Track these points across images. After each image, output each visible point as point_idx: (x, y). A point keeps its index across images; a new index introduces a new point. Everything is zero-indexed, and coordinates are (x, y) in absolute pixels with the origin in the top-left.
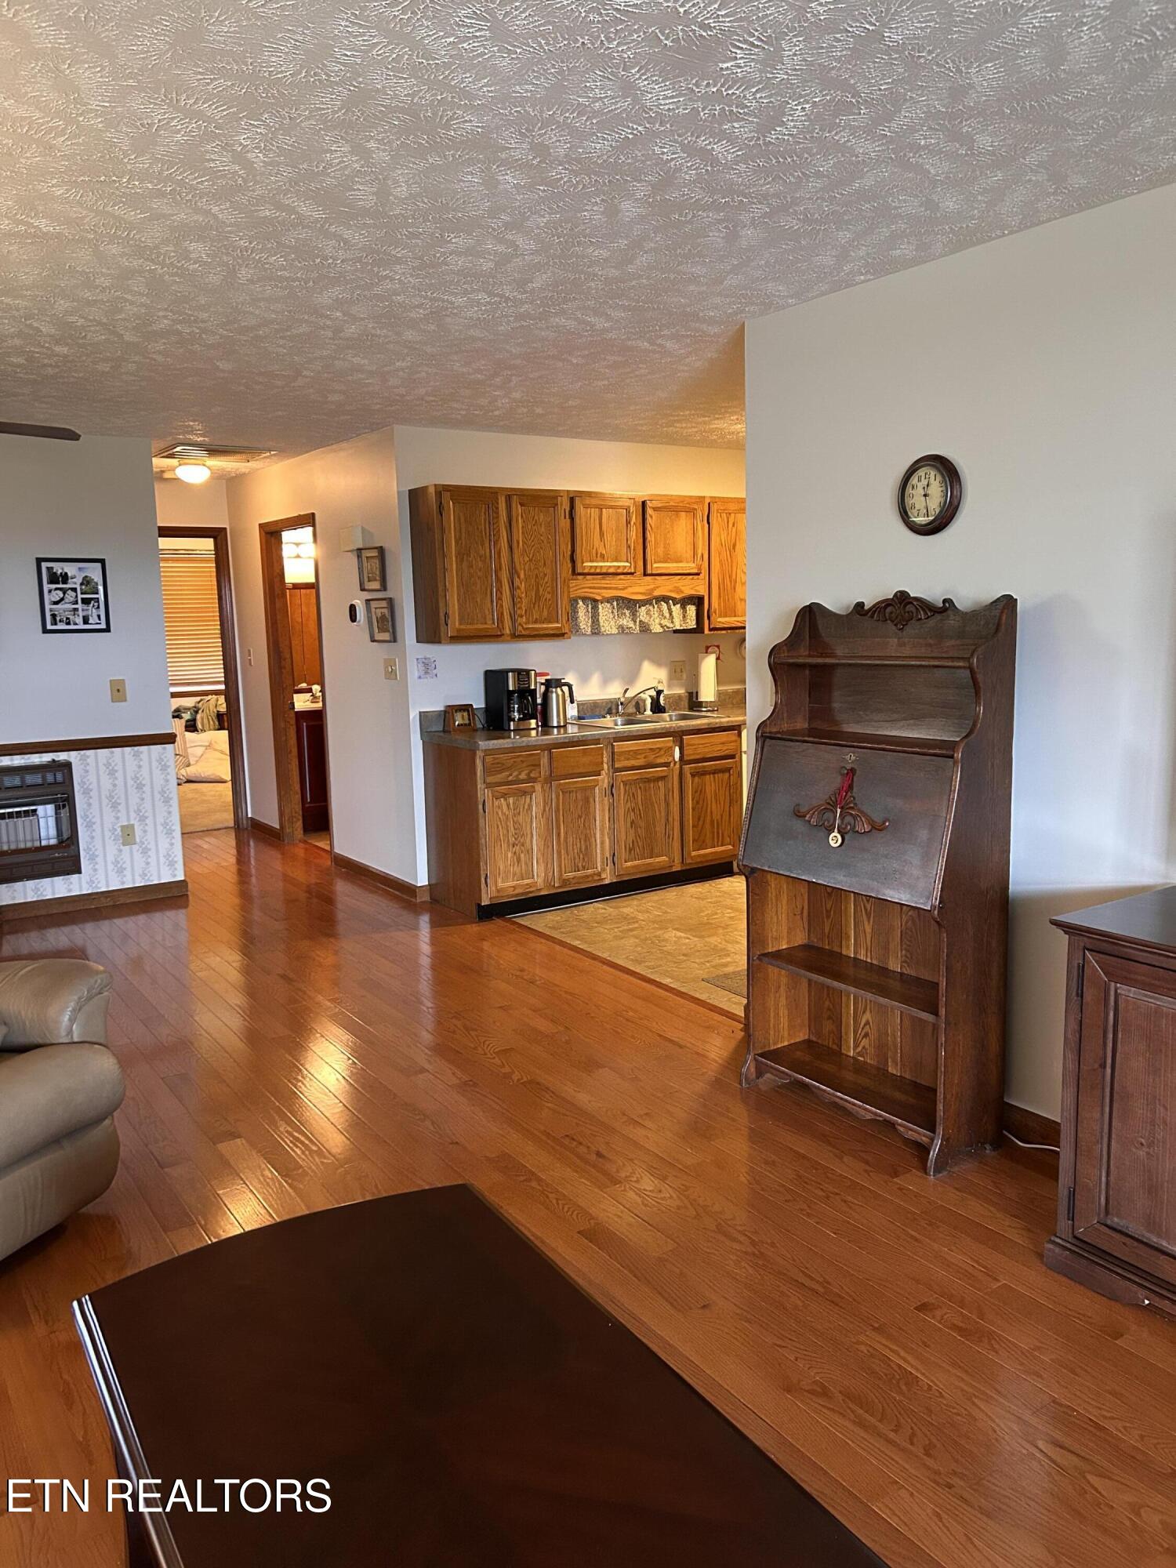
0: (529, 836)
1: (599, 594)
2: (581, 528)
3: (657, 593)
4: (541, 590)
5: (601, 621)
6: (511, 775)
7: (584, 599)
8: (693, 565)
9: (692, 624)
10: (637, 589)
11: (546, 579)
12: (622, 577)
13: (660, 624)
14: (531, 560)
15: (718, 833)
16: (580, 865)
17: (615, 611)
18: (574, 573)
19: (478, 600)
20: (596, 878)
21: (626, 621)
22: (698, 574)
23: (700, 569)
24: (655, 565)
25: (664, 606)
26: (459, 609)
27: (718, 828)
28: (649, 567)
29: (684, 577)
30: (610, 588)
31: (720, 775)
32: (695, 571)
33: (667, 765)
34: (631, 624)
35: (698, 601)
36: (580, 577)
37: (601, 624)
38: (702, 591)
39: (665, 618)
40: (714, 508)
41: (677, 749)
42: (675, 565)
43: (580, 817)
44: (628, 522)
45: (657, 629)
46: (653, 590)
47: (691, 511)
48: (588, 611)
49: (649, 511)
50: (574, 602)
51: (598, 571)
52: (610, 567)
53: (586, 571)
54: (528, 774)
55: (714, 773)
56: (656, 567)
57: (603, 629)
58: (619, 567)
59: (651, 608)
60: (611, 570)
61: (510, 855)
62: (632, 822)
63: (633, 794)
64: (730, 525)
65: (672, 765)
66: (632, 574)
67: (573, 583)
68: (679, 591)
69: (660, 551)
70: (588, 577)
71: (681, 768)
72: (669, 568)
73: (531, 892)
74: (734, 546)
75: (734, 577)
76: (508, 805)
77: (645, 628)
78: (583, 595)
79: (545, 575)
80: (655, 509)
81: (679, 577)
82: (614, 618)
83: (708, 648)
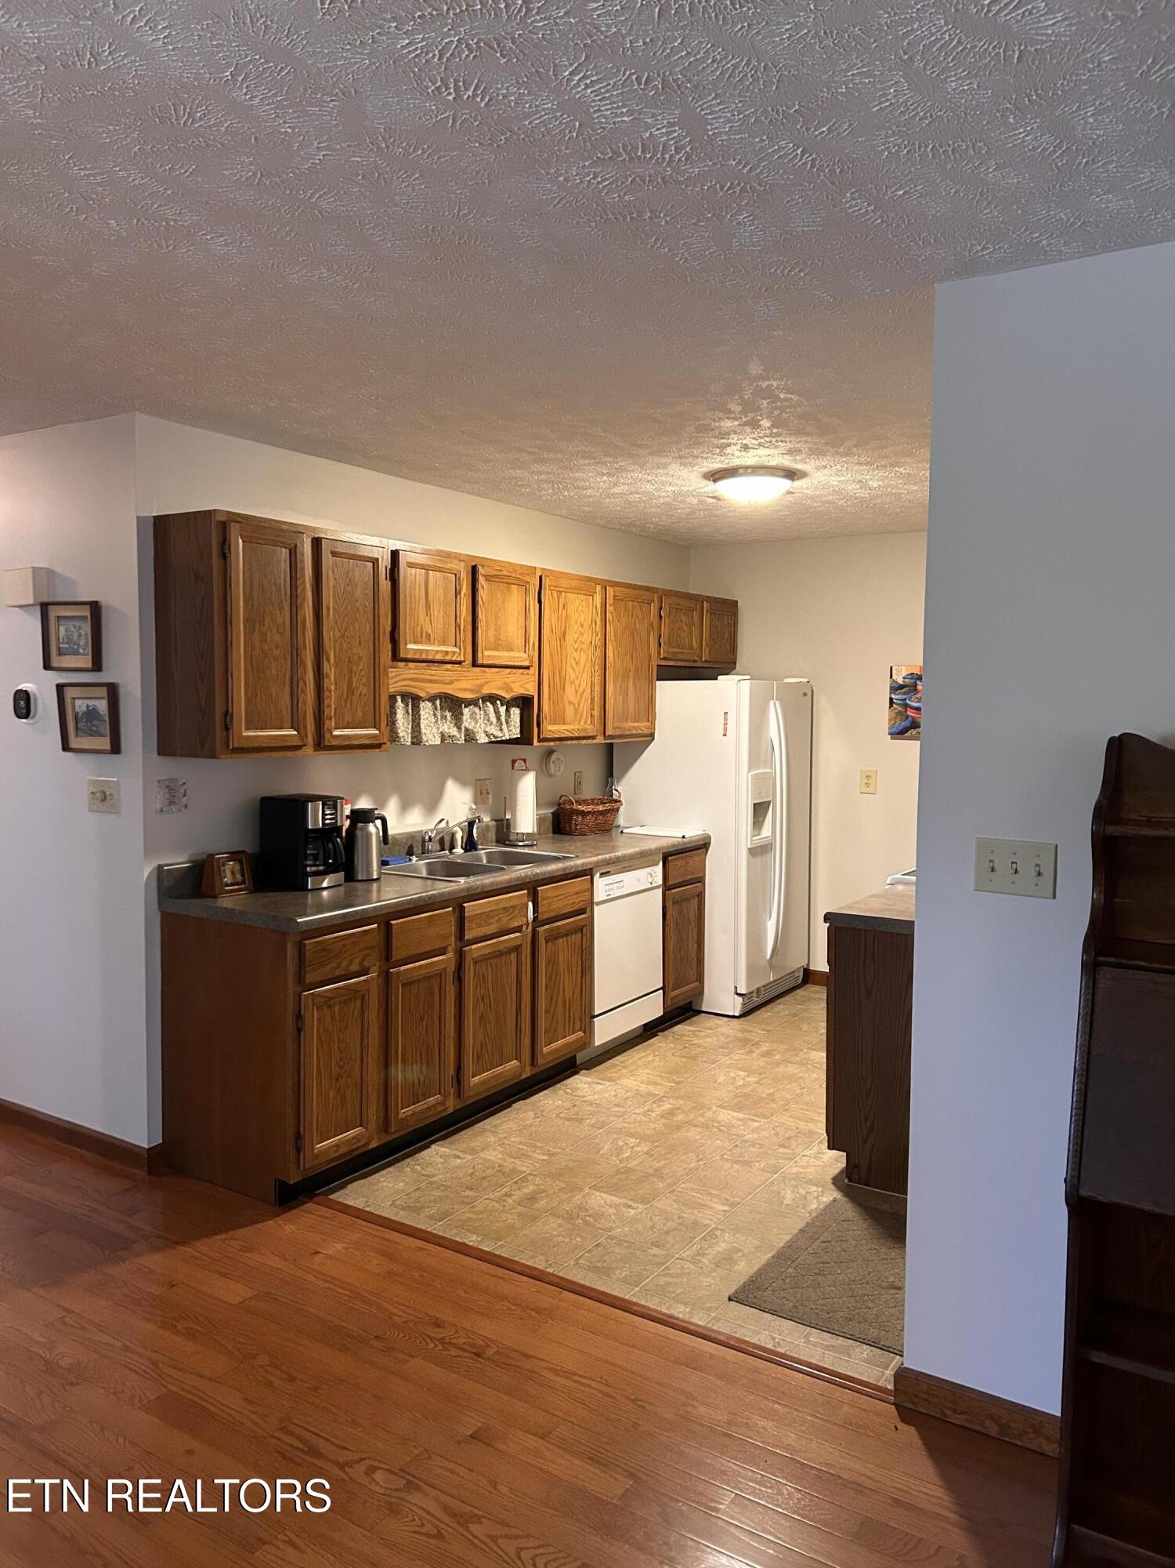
0: (358, 1062)
1: (422, 689)
2: (405, 595)
3: (486, 691)
4: (355, 680)
5: (422, 726)
6: (338, 967)
7: (405, 696)
8: (525, 656)
9: (516, 733)
10: (464, 684)
11: (361, 664)
12: (449, 666)
13: (485, 732)
14: (343, 636)
15: (570, 1016)
16: (420, 1092)
17: (438, 714)
18: (396, 657)
19: (273, 691)
20: (440, 1108)
21: (449, 728)
22: (528, 668)
23: (531, 661)
24: (486, 653)
25: (490, 707)
26: (246, 705)
27: (570, 1010)
28: (480, 655)
29: (515, 670)
30: (435, 682)
31: (573, 936)
32: (527, 663)
33: (518, 929)
34: (454, 731)
35: (524, 703)
36: (401, 664)
37: (423, 731)
38: (532, 691)
39: (491, 724)
40: (546, 582)
41: (530, 904)
42: (506, 654)
43: (422, 1019)
44: (457, 593)
45: (482, 739)
46: (482, 686)
47: (524, 585)
48: (408, 712)
49: (481, 580)
50: (392, 698)
51: (424, 657)
52: (437, 652)
53: (410, 656)
54: (361, 964)
55: (567, 935)
56: (487, 655)
57: (424, 738)
58: (447, 653)
59: (477, 710)
60: (438, 657)
61: (332, 1094)
62: (481, 1017)
63: (483, 975)
64: (561, 608)
65: (524, 929)
66: (459, 663)
67: (392, 672)
68: (509, 689)
69: (491, 633)
70: (411, 665)
71: (534, 931)
72: (499, 657)
73: (357, 1149)
74: (564, 634)
75: (563, 674)
76: (333, 1017)
77: (470, 737)
78: (404, 689)
79: (360, 658)
80: (488, 578)
81: (509, 670)
82: (436, 722)
83: (514, 762)
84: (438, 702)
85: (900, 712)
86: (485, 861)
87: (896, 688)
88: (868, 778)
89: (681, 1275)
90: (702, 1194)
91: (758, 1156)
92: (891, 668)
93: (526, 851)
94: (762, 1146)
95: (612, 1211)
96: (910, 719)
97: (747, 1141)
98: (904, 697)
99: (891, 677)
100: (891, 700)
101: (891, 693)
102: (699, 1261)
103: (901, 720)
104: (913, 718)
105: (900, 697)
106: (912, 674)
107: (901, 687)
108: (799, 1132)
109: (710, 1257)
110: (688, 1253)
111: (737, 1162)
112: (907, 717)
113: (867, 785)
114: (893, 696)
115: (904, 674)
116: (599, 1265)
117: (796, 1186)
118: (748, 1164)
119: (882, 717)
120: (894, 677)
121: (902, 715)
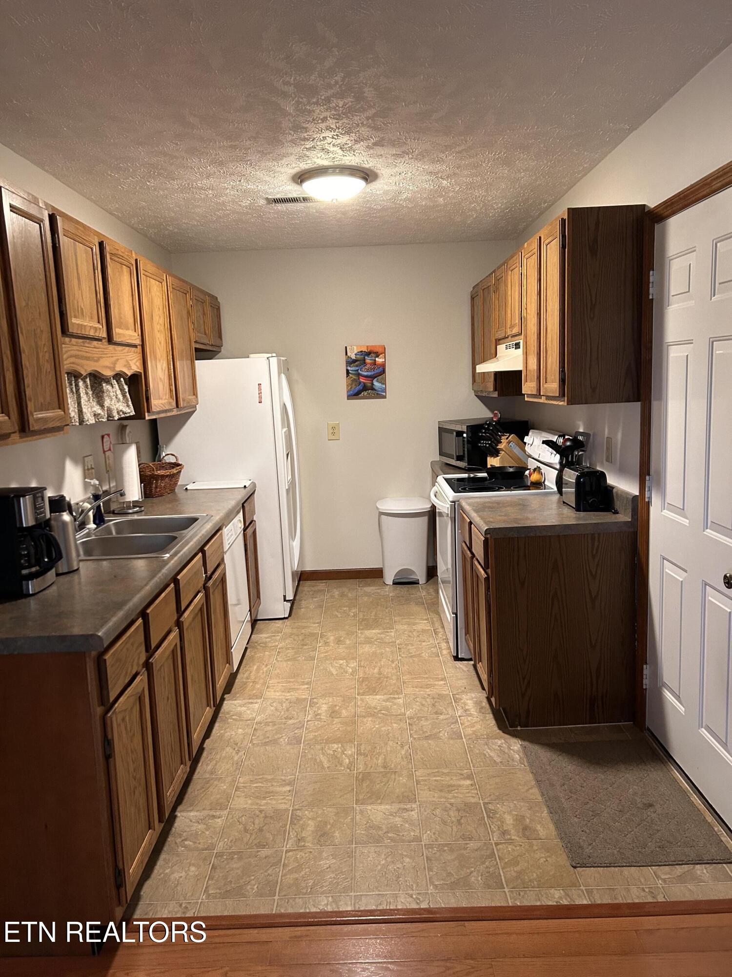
5: (83, 405)
7: (69, 374)
8: (136, 334)
10: (105, 361)
12: (95, 343)
17: (90, 393)
18: (64, 332)
21: (96, 407)
22: (137, 347)
24: (117, 331)
25: (116, 385)
28: (114, 332)
29: (130, 349)
30: (89, 359)
32: (137, 342)
37: (84, 410)
38: (140, 368)
40: (141, 266)
42: (127, 332)
44: (93, 265)
45: (117, 416)
47: (130, 266)
49: (106, 255)
51: (82, 332)
52: (90, 327)
53: (75, 331)
56: (117, 333)
57: (86, 418)
58: (93, 329)
59: (110, 387)
60: (92, 333)
66: (100, 340)
67: (63, 348)
68: (129, 367)
70: (76, 341)
72: (124, 335)
77: (109, 414)
78: (71, 367)
80: (111, 256)
82: (89, 401)
83: (103, 437)
84: (88, 380)
85: (355, 379)
86: (114, 533)
87: (350, 362)
88: (334, 430)
89: (299, 868)
90: (261, 783)
91: (276, 733)
92: (346, 347)
93: (136, 517)
94: (274, 723)
95: (201, 827)
96: (362, 384)
97: (260, 723)
98: (357, 368)
99: (346, 354)
100: (348, 371)
101: (347, 366)
102: (304, 846)
103: (355, 385)
104: (364, 383)
105: (354, 368)
106: (361, 351)
107: (354, 361)
108: (290, 703)
109: (310, 838)
110: (290, 842)
111: (266, 744)
112: (360, 383)
113: (333, 434)
114: (349, 368)
115: (356, 352)
116: (229, 888)
117: (322, 749)
118: (275, 742)
119: (341, 383)
120: (349, 354)
121: (356, 382)
